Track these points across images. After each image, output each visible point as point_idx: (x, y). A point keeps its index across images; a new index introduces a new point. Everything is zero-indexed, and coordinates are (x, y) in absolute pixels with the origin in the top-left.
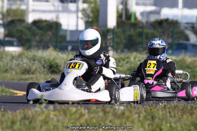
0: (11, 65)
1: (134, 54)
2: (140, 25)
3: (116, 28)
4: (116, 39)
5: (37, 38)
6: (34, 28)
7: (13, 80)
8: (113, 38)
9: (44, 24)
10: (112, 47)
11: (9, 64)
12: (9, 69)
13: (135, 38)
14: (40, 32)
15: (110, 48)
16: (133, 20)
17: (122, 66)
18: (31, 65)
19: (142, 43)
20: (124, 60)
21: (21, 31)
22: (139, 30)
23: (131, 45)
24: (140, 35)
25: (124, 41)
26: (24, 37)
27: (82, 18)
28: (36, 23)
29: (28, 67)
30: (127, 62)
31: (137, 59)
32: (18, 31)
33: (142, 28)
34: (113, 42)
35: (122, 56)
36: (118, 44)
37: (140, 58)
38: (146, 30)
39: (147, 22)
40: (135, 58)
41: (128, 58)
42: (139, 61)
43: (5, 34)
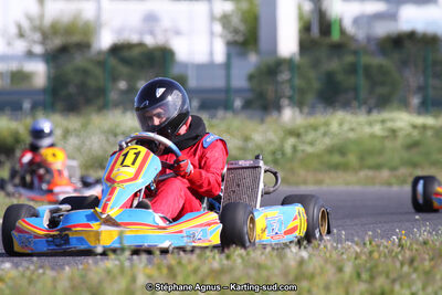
1: (340, 114)
2: (353, 46)
3: (297, 58)
4: (297, 82)
5: (122, 85)
6: (113, 62)
8: (290, 81)
9: (135, 52)
10: (290, 98)
13: (340, 77)
14: (124, 70)
15: (285, 102)
16: (336, 36)
17: (312, 144)
19: (355, 89)
20: (315, 128)
21: (85, 72)
22: (349, 59)
23: (332, 94)
24: (352, 69)
25: (316, 85)
26: (92, 83)
27: (221, 36)
28: (116, 50)
30: (325, 134)
31: (346, 127)
32: (77, 70)
33: (355, 53)
34: (292, 87)
35: (311, 120)
36: (302, 92)
37: (354, 125)
38: (365, 60)
39: (369, 39)
40: (341, 124)
41: (327, 124)
42: (352, 130)
43: (49, 78)
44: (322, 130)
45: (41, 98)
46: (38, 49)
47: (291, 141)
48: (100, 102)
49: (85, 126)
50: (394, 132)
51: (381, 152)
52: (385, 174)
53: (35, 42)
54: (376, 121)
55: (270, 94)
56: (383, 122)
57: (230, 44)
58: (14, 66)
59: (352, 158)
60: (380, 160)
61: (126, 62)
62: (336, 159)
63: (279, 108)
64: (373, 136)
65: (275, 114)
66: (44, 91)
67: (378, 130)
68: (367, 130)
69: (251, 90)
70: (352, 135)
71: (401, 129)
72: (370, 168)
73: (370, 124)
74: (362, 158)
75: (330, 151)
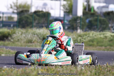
0: (21, 37)
1: (93, 32)
2: (97, 14)
3: (82, 16)
4: (82, 23)
5: (36, 22)
6: (35, 15)
7: (21, 46)
8: (80, 22)
9: (41, 13)
10: (80, 27)
11: (20, 37)
12: (20, 40)
13: (93, 22)
14: (38, 18)
15: (78, 28)
16: (92, 12)
17: (85, 39)
18: (32, 38)
19: (97, 25)
20: (86, 35)
21: (27, 18)
23: (91, 27)
24: (96, 20)
26: (29, 21)
27: (63, 10)
28: (36, 12)
29: (30, 39)
30: (88, 37)
31: (94, 35)
32: (25, 17)
33: (97, 16)
34: (80, 24)
35: (85, 33)
36: (83, 25)
37: (96, 35)
38: (100, 18)
39: (101, 13)
40: (93, 34)
41: (89, 34)
42: (95, 36)
43: (18, 19)
44: (88, 35)
45: (16, 24)
46: (15, 11)
47: (80, 38)
48: (31, 26)
49: (27, 32)
50: (106, 37)
51: (103, 42)
52: (103, 47)
53: (15, 9)
54: (102, 34)
55: (75, 26)
56: (104, 34)
57: (65, 12)
58: (9, 15)
59: (95, 43)
60: (102, 44)
61: (38, 16)
62: (91, 43)
63: (77, 29)
64: (101, 38)
65: (76, 31)
66: (17, 22)
67: (102, 36)
68: (99, 36)
69: (70, 24)
70: (95, 37)
71: (108, 36)
72: (99, 46)
73: (100, 35)
74: (97, 43)
75: (90, 41)
